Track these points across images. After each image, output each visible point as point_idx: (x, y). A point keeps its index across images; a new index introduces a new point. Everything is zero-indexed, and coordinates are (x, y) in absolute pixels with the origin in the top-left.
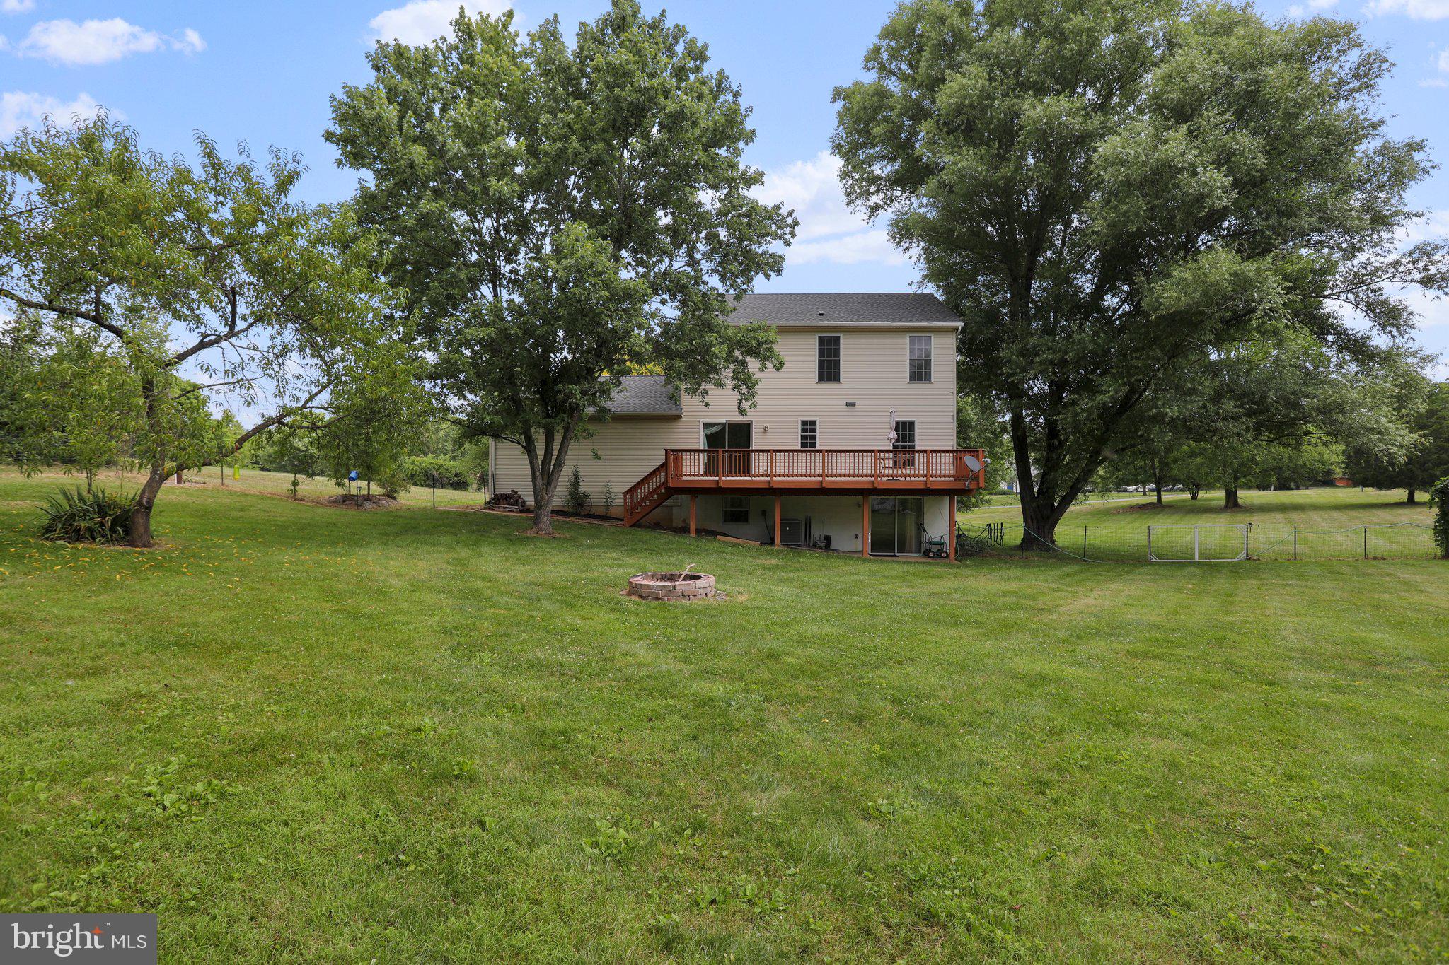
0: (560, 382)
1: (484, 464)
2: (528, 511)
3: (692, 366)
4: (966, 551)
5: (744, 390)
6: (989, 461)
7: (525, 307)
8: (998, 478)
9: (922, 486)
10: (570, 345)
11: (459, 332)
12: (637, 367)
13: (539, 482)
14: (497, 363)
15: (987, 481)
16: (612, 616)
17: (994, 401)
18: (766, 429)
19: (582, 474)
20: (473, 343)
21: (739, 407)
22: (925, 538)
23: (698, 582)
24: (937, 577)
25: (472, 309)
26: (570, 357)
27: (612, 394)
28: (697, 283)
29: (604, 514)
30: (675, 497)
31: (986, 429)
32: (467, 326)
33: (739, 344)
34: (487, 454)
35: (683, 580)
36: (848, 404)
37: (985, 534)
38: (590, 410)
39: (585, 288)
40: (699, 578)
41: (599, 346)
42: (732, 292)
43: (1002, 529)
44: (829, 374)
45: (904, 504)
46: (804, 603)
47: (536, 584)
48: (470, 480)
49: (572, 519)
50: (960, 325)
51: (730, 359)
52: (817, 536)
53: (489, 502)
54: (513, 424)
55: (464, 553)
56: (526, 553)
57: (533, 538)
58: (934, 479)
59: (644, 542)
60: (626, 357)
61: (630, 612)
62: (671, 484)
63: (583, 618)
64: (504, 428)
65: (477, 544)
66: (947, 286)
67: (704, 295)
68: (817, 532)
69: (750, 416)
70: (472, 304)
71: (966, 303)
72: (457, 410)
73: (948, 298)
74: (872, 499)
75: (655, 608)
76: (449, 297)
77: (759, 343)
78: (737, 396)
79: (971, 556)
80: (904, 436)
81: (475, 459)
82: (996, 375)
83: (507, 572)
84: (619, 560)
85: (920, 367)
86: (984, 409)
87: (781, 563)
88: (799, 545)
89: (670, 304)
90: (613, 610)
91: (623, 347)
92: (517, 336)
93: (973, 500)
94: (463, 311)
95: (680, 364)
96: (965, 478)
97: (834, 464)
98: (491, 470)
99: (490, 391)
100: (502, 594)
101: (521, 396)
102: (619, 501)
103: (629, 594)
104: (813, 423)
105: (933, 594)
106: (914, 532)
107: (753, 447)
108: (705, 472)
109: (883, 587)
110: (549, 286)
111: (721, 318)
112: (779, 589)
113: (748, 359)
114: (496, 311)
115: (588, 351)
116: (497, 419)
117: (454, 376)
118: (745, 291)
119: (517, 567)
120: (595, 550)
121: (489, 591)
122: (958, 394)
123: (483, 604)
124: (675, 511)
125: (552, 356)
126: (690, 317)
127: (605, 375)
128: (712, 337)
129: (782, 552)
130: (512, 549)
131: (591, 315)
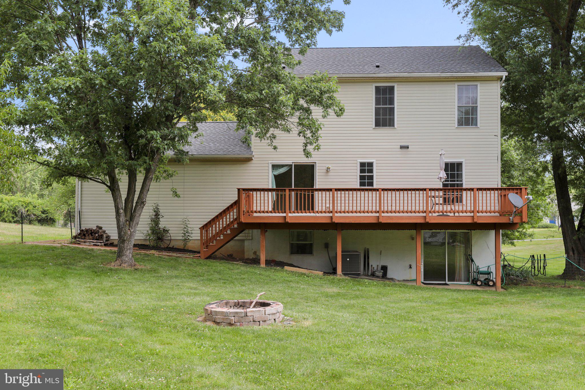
0: (141, 128)
1: (70, 202)
2: (112, 245)
3: (261, 114)
4: (512, 280)
5: (309, 134)
6: (531, 197)
7: (109, 59)
8: (541, 214)
9: (469, 221)
10: (151, 95)
11: (46, 81)
12: (211, 113)
13: (122, 219)
14: (83, 110)
15: (530, 216)
16: (189, 341)
17: (536, 142)
18: (328, 170)
19: (162, 211)
20: (60, 91)
21: (304, 150)
22: (473, 268)
23: (268, 308)
24: (485, 304)
25: (58, 59)
26: (150, 105)
27: (189, 139)
28: (265, 39)
29: (182, 247)
30: (246, 231)
31: (529, 169)
32: (54, 75)
33: (304, 94)
34: (73, 192)
35: (254, 307)
36: (402, 147)
37: (529, 264)
38: (170, 153)
39: (164, 43)
40: (268, 305)
41: (177, 96)
42: (297, 46)
43: (545, 260)
44: (385, 120)
45: (453, 237)
46: (363, 327)
47: (119, 313)
48: (56, 217)
49: (153, 252)
50: (504, 74)
51: (296, 106)
52: (375, 266)
53: (75, 237)
54: (99, 165)
55: (51, 284)
56: (110, 284)
57: (116, 270)
58: (481, 214)
59: (219, 273)
60: (202, 105)
61: (205, 337)
62: (243, 220)
63: (162, 343)
64: (90, 170)
65: (63, 276)
66: (492, 39)
67: (272, 49)
68: (375, 263)
69: (315, 158)
70: (59, 55)
71: (511, 54)
72: (45, 152)
73: (493, 50)
74: (426, 233)
75: (228, 333)
76: (37, 48)
77: (322, 93)
78: (302, 140)
79: (516, 284)
80: (453, 176)
81: (62, 197)
82: (538, 119)
83: (91, 301)
84: (195, 289)
85: (467, 113)
86: (526, 150)
87: (342, 291)
88: (359, 275)
89: (241, 58)
90: (190, 335)
91: (199, 96)
92: (102, 86)
93: (517, 234)
94: (51, 61)
95: (251, 111)
96: (510, 213)
97: (390, 201)
98: (77, 207)
99: (76, 135)
100: (87, 322)
101: (106, 140)
102: (196, 235)
103: (205, 320)
104: (371, 164)
105: (481, 320)
106: (462, 264)
107: (317, 186)
108: (274, 209)
109: (434, 313)
110: (131, 40)
111: (287, 71)
112: (341, 314)
113: (312, 107)
114: (81, 62)
115: (167, 100)
116: (83, 161)
117: (42, 122)
118: (308, 45)
119: (102, 297)
120: (174, 280)
121: (75, 320)
122: (502, 137)
123: (69, 332)
124: (246, 243)
125: (134, 103)
126: (259, 68)
127: (184, 121)
128: (279, 87)
129: (343, 280)
130: (97, 279)
131: (170, 67)
